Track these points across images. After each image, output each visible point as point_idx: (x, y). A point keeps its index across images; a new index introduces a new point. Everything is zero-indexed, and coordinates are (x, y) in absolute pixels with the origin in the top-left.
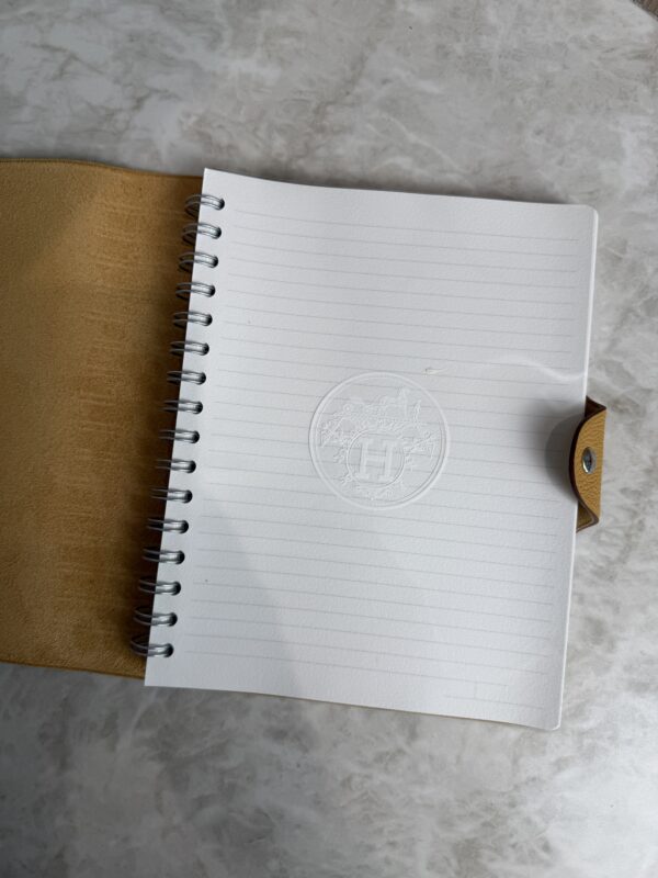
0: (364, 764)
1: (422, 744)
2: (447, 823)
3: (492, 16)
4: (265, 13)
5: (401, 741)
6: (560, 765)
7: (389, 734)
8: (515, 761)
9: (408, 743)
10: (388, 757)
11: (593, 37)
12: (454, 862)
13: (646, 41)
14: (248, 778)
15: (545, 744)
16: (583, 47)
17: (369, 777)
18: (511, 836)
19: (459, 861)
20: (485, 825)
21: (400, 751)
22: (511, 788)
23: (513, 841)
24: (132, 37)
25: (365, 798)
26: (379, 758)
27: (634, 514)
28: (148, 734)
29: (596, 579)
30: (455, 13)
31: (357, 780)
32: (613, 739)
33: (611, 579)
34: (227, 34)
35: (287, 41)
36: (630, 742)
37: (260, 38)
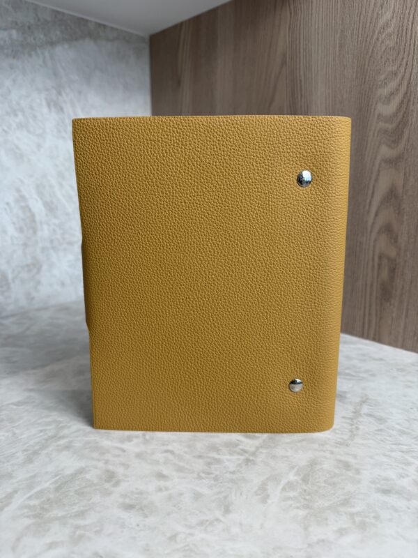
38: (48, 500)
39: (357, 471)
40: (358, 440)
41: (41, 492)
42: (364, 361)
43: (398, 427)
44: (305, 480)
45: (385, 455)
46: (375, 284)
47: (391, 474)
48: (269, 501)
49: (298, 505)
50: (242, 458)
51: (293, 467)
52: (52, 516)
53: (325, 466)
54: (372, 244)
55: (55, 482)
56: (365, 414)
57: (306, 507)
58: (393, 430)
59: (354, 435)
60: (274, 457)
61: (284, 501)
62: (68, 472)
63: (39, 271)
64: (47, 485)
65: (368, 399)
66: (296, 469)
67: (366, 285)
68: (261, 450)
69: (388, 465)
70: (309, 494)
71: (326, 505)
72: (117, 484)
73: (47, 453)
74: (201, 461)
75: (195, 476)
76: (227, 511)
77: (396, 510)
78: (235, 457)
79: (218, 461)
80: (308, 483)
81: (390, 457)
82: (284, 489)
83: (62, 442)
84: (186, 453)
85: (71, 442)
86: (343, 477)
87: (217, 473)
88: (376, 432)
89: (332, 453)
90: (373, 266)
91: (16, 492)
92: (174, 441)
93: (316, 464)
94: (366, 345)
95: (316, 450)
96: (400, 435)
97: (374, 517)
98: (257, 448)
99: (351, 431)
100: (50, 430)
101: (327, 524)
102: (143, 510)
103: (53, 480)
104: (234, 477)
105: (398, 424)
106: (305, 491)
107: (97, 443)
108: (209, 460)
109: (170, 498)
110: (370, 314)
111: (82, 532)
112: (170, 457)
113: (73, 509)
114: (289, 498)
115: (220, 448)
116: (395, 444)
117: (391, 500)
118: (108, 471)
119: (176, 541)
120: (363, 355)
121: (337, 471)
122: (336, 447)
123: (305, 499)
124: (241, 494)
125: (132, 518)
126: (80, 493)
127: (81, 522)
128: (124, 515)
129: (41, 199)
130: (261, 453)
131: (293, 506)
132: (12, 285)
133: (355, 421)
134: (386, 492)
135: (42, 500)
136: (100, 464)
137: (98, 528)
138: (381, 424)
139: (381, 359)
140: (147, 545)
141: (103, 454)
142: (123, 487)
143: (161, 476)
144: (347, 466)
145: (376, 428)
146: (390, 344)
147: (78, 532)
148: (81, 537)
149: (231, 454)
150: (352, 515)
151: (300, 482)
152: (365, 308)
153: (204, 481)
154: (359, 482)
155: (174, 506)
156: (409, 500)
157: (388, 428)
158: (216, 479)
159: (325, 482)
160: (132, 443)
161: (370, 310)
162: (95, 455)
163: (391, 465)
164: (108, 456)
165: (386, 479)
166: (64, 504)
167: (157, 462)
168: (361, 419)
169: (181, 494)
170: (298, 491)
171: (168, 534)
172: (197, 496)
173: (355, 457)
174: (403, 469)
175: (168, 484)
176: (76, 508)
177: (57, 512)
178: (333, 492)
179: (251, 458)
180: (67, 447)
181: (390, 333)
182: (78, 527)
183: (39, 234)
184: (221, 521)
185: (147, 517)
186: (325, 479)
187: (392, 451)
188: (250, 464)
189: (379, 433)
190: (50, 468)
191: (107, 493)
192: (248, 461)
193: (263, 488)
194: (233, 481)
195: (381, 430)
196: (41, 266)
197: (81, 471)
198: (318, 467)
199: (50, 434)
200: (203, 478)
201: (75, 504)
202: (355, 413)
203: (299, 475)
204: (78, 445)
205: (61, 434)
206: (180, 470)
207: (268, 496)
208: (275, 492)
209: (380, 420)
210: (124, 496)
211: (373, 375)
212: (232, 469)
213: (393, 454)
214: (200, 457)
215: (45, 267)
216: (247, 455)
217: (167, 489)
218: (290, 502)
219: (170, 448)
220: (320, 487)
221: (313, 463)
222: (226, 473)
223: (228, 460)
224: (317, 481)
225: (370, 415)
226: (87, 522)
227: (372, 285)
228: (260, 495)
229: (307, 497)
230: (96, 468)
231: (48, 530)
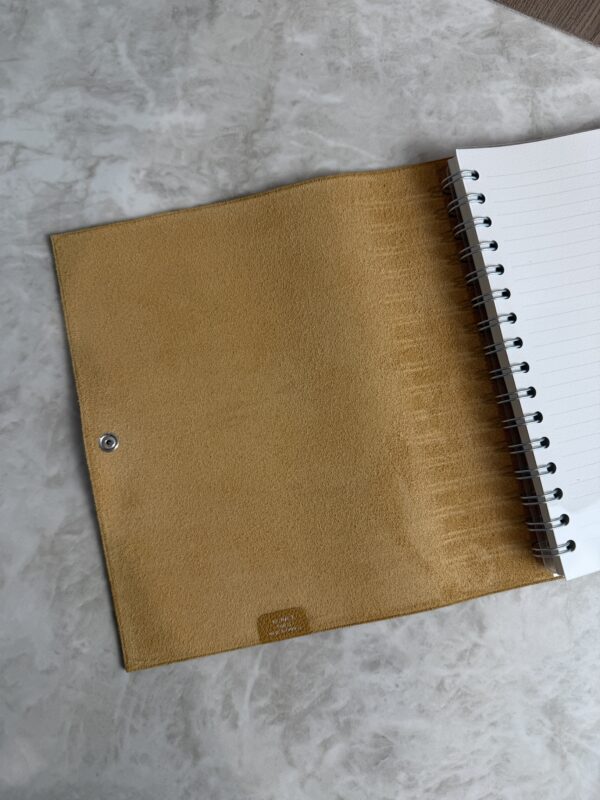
0: (450, 666)
1: (492, 633)
2: (531, 691)
3: (364, 30)
4: (177, 71)
5: (473, 636)
7: (463, 634)
8: (569, 622)
9: (481, 637)
10: (468, 653)
11: (449, 28)
12: (547, 721)
13: (491, 21)
14: (358, 711)
15: (587, 600)
16: (444, 37)
17: (457, 675)
18: (585, 684)
19: (551, 719)
20: (562, 682)
21: (476, 645)
22: (573, 644)
23: (587, 687)
24: (68, 117)
25: (460, 693)
26: (461, 657)
28: (263, 702)
30: (334, 34)
31: (448, 681)
34: (150, 95)
35: (202, 90)
37: (179, 93)
38: (276, 692)
41: (258, 685)
52: (298, 711)
55: (263, 665)
64: (256, 672)
72: (339, 637)
76: (482, 629)
91: (228, 697)
102: (391, 664)
103: (258, 662)
109: (411, 633)
111: (345, 718)
113: (314, 693)
119: (445, 689)
125: (385, 679)
126: (305, 668)
127: (335, 706)
128: (373, 678)
135: (269, 695)
137: (357, 707)
140: (420, 705)
142: (350, 638)
147: (341, 719)
148: (348, 723)
155: (422, 644)
166: (299, 691)
171: (434, 685)
176: (317, 692)
177: (299, 705)
182: (336, 714)
184: (480, 646)
185: (400, 671)
191: (337, 656)
201: (312, 685)
210: (358, 652)
226: (340, 704)
231: (308, 730)
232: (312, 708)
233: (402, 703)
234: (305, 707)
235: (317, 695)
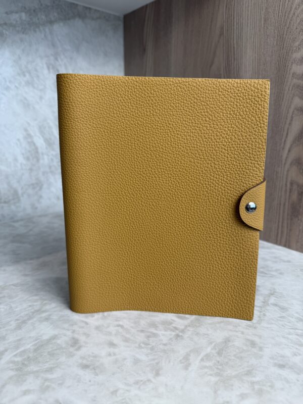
5: (150, 376)
6: (243, 396)
7: (144, 372)
8: (215, 392)
14: (59, 384)
15: (232, 385)
21: (149, 380)
25: (123, 401)
26: (137, 383)
27: (261, 312)
29: (248, 327)
32: (272, 387)
33: (255, 328)
36: (282, 389)
38: (29, 358)
39: (261, 349)
40: (264, 324)
41: (24, 351)
42: (276, 262)
43: (297, 315)
44: (219, 353)
45: (284, 337)
46: (287, 204)
47: (287, 352)
48: (190, 369)
49: (211, 373)
50: (174, 333)
51: (211, 343)
52: (29, 370)
53: (236, 344)
54: (285, 173)
55: (35, 345)
56: (271, 304)
57: (218, 375)
58: (292, 318)
59: (261, 320)
60: (198, 334)
61: (201, 369)
62: (45, 337)
63: (41, 188)
64: (29, 346)
65: (275, 292)
66: (213, 345)
67: (280, 204)
68: (189, 328)
69: (285, 345)
70: (221, 365)
71: (233, 374)
72: (79, 348)
73: (32, 323)
74: (143, 334)
75: (137, 345)
76: (157, 374)
77: (288, 382)
78: (169, 333)
79: (155, 335)
80: (221, 356)
81: (288, 338)
82: (202, 360)
83: (44, 315)
84: (132, 327)
85: (50, 315)
86: (249, 353)
87: (154, 344)
88: (279, 318)
89: (243, 333)
90: (286, 190)
91: (6, 350)
92: (124, 318)
93: (229, 341)
94: (278, 249)
95: (231, 330)
96: (297, 322)
97: (270, 386)
98: (186, 326)
99: (260, 317)
100: (37, 305)
101: (232, 390)
102: (95, 370)
103: (34, 343)
104: (166, 348)
105: (297, 313)
106: (218, 362)
107: (68, 317)
108: (149, 334)
109: (116, 361)
110: (282, 226)
111: (49, 384)
112: (120, 330)
114: (205, 367)
115: (158, 325)
116: (292, 329)
117: (285, 373)
118: (73, 338)
119: (116, 395)
120: (275, 258)
121: (245, 348)
122: (247, 328)
123: (217, 368)
124: (169, 362)
125: (87, 375)
126: (51, 354)
127: (49, 376)
128: (81, 372)
129: (43, 136)
130: (188, 330)
131: (208, 373)
132: (22, 198)
133: (263, 309)
134: (281, 366)
135: (24, 358)
136: (69, 333)
137: (60, 382)
138: (283, 312)
139: (289, 261)
140: (95, 397)
141: (72, 325)
142: (83, 351)
143: (112, 344)
144: (253, 344)
145: (279, 316)
146: (297, 250)
147: (47, 383)
148: (48, 387)
149: (165, 331)
150: (253, 383)
151: (216, 355)
152: (279, 222)
153: (143, 350)
154: (261, 357)
155: (119, 368)
156: (298, 374)
157: (288, 316)
158: (152, 349)
159: (235, 356)
160: (94, 318)
161: (283, 223)
162: (66, 326)
163: (288, 345)
164: (75, 327)
165: (283, 356)
166: (39, 362)
167: (110, 334)
168: (268, 308)
169: (125, 359)
170: (213, 362)
171: (111, 390)
172: (136, 361)
173: (260, 337)
174: (297, 349)
175: (116, 351)
176: (47, 366)
178: (240, 364)
179: (180, 334)
180: (47, 319)
181: (297, 242)
182: (46, 380)
183: (41, 161)
184: (151, 382)
185: (97, 375)
186: (235, 353)
187: (290, 334)
188: (179, 338)
189: (281, 319)
190: (33, 334)
191: (71, 355)
192: (178, 336)
193: (186, 358)
194: (164, 351)
195: (283, 317)
196: (42, 185)
197: (54, 337)
198: (230, 344)
199: (36, 308)
200: (143, 348)
201: (47, 362)
202: (264, 302)
203: (216, 349)
204: (55, 317)
205: (44, 309)
206: (126, 340)
207: (190, 364)
208: (195, 362)
209: (283, 309)
210: (83, 358)
211: (281, 273)
212: (164, 342)
213: (290, 337)
214: (142, 331)
215: (45, 186)
216: (177, 332)
217: (115, 354)
218: (206, 370)
219: (121, 323)
220: (230, 360)
221: (227, 340)
222: (160, 344)
223: (163, 335)
224: (228, 355)
225: (276, 305)
226: (54, 376)
227: (284, 205)
228: (183, 363)
229: (220, 367)
230: (65, 335)
231: (25, 381)
232: (37, 371)
233: (86, 391)
234: (34, 370)
235: (46, 367)
